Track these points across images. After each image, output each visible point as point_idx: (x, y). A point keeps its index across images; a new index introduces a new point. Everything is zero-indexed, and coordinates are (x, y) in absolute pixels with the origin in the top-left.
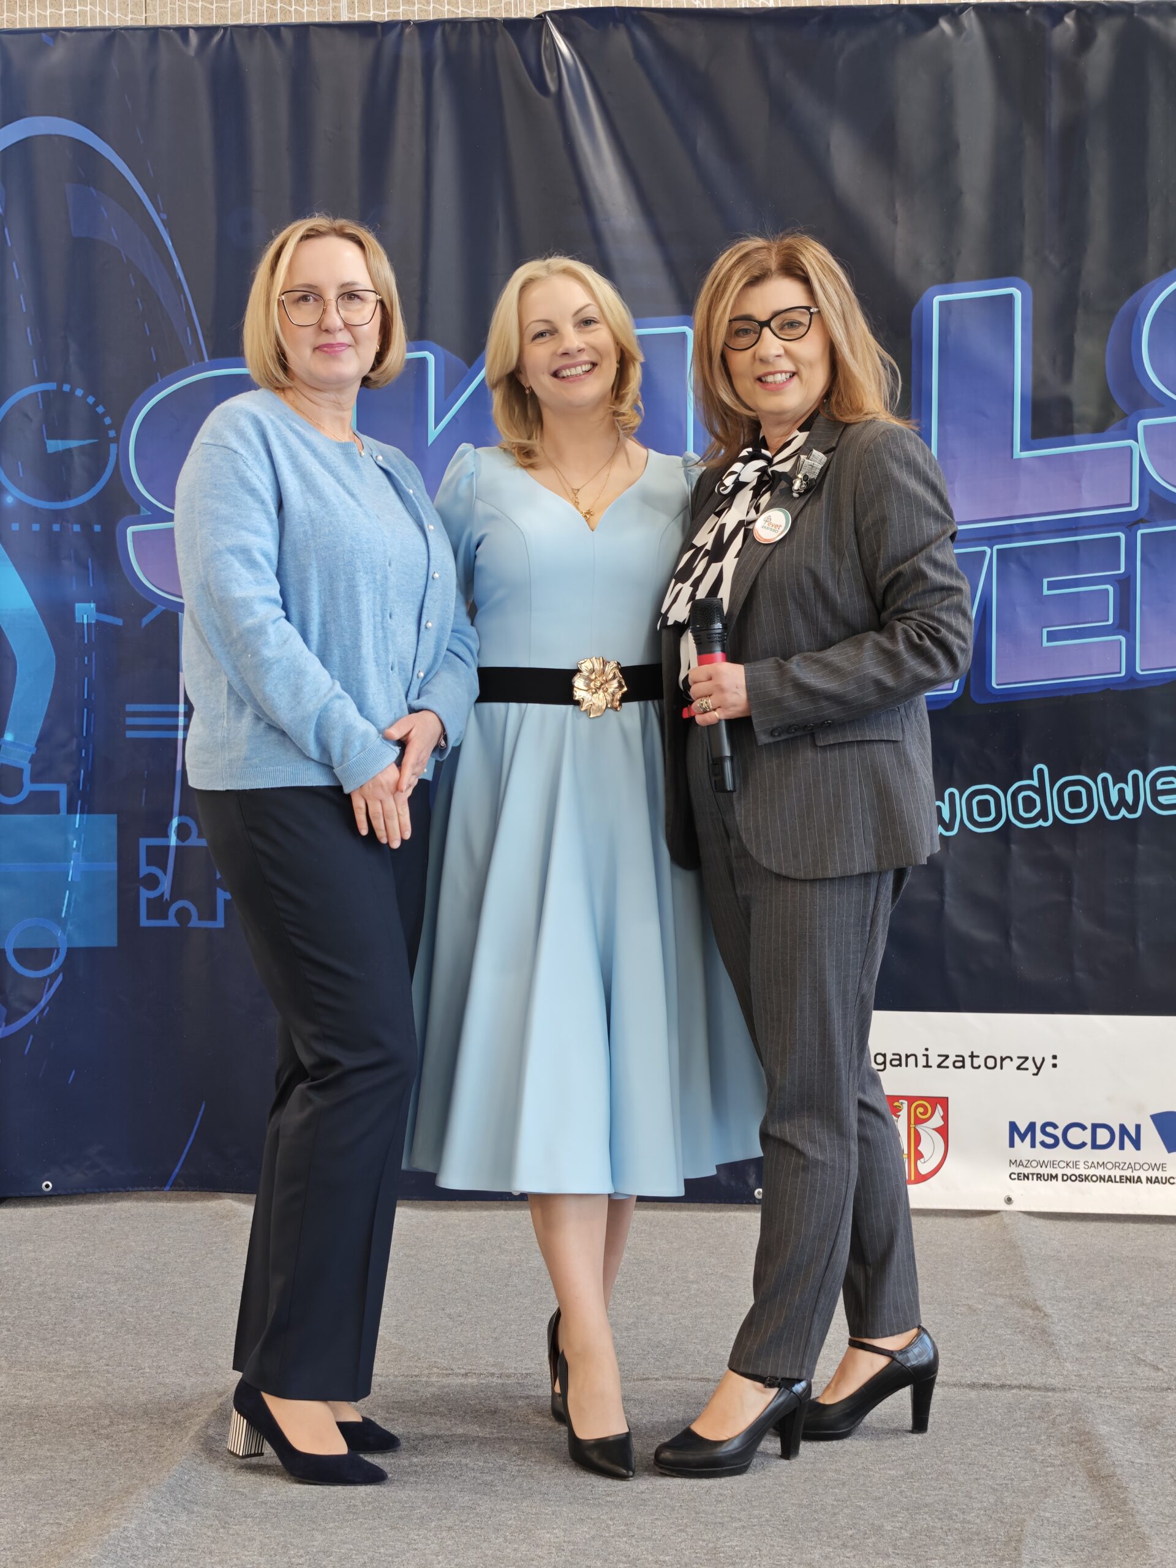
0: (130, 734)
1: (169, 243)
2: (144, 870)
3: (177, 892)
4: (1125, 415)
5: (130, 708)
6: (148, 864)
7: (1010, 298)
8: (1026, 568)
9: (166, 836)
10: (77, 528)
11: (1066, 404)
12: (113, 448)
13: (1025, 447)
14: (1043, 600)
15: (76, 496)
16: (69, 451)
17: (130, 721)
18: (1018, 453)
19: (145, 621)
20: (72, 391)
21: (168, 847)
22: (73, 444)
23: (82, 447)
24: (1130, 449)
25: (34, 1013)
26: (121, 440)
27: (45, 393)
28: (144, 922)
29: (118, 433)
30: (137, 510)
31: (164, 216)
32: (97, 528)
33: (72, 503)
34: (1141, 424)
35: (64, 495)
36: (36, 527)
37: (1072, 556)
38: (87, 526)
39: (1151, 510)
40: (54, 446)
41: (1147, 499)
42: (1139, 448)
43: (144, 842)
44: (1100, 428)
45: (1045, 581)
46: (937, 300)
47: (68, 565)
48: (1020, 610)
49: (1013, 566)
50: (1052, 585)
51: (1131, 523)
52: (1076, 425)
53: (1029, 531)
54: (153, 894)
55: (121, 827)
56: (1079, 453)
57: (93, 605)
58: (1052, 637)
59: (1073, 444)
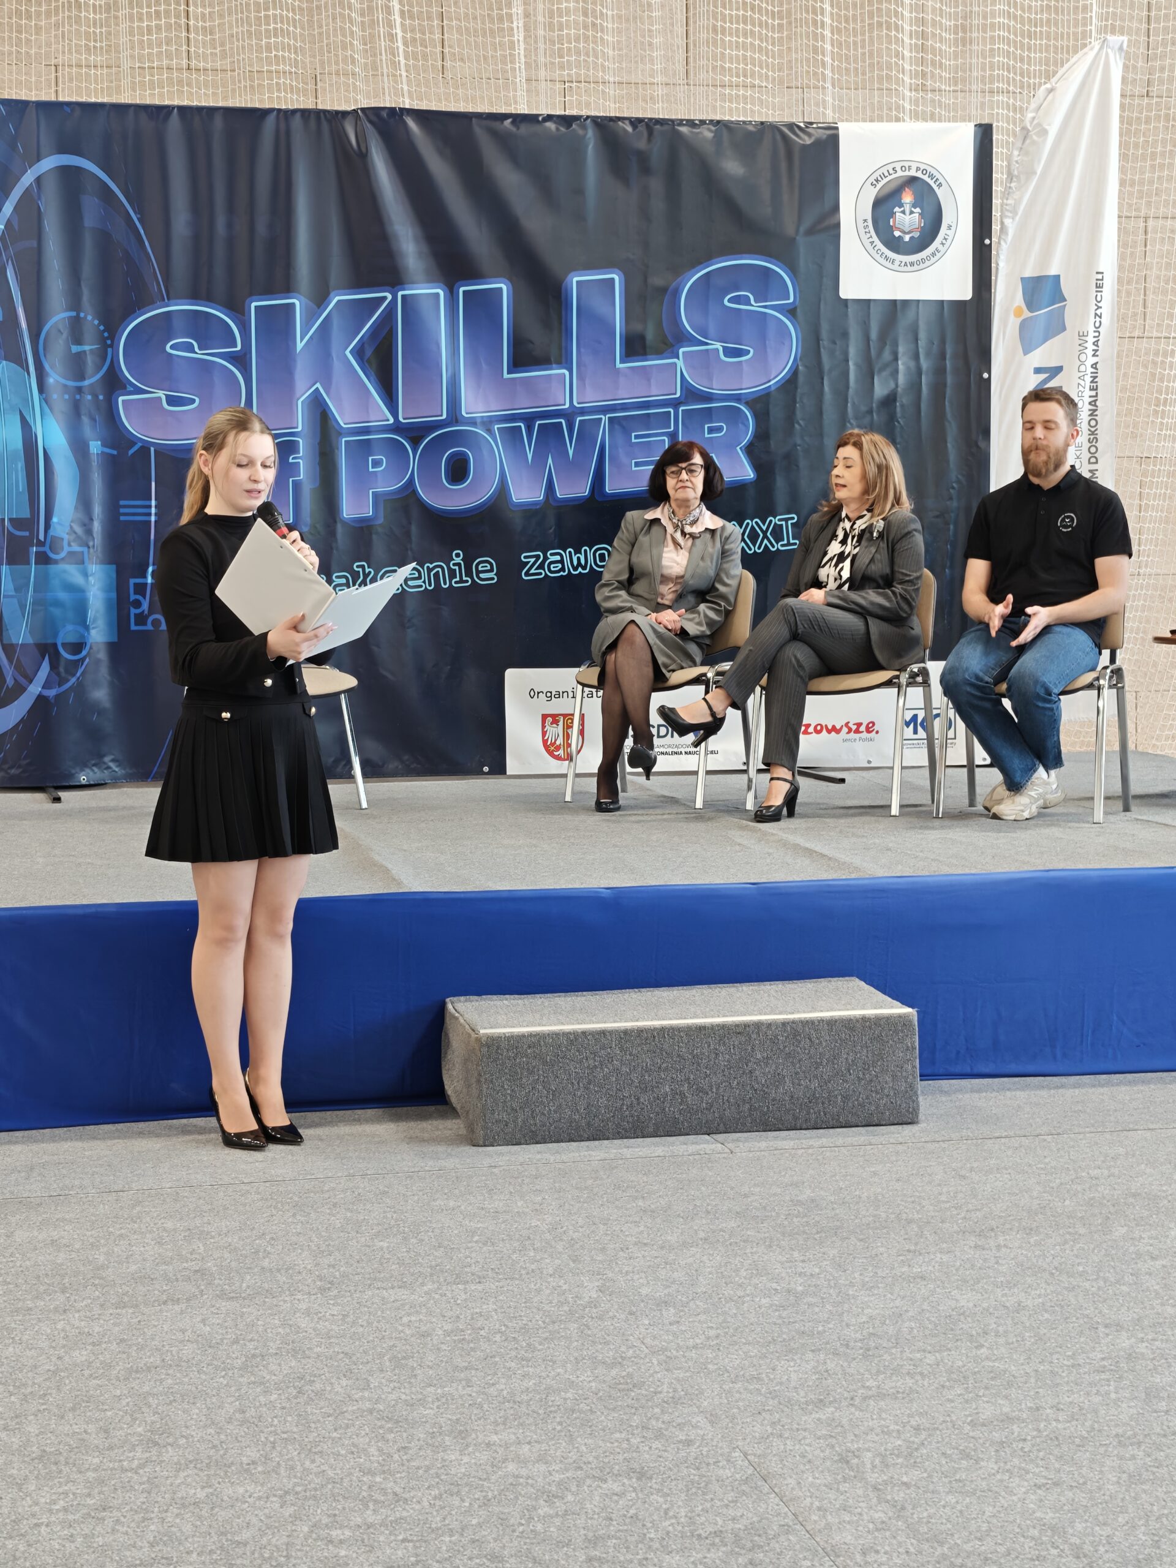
0: (122, 518)
1: (142, 232)
2: (133, 597)
3: (151, 611)
4: (672, 346)
5: (122, 503)
6: (135, 593)
7: (613, 280)
8: (623, 427)
9: (145, 577)
10: (89, 397)
11: (642, 338)
12: (110, 350)
13: (622, 362)
14: (632, 445)
15: (89, 378)
16: (85, 352)
17: (122, 510)
18: (619, 365)
19: (131, 452)
20: (85, 317)
21: (146, 584)
22: (87, 348)
23: (91, 350)
24: (675, 364)
25: (73, 680)
26: (114, 346)
27: (70, 318)
28: (133, 627)
29: (113, 342)
30: (125, 387)
31: (139, 216)
32: (101, 397)
33: (86, 383)
34: (681, 350)
35: (82, 378)
36: (67, 397)
37: (646, 421)
38: (96, 396)
39: (686, 397)
40: (75, 349)
41: (684, 392)
42: (680, 363)
43: (132, 581)
44: (659, 353)
45: (633, 434)
46: (575, 280)
47: (85, 419)
48: (620, 450)
49: (617, 427)
50: (637, 437)
51: (676, 404)
52: (648, 350)
53: (624, 407)
54: (138, 611)
55: (118, 572)
56: (650, 366)
57: (99, 443)
58: (637, 464)
59: (647, 360)
